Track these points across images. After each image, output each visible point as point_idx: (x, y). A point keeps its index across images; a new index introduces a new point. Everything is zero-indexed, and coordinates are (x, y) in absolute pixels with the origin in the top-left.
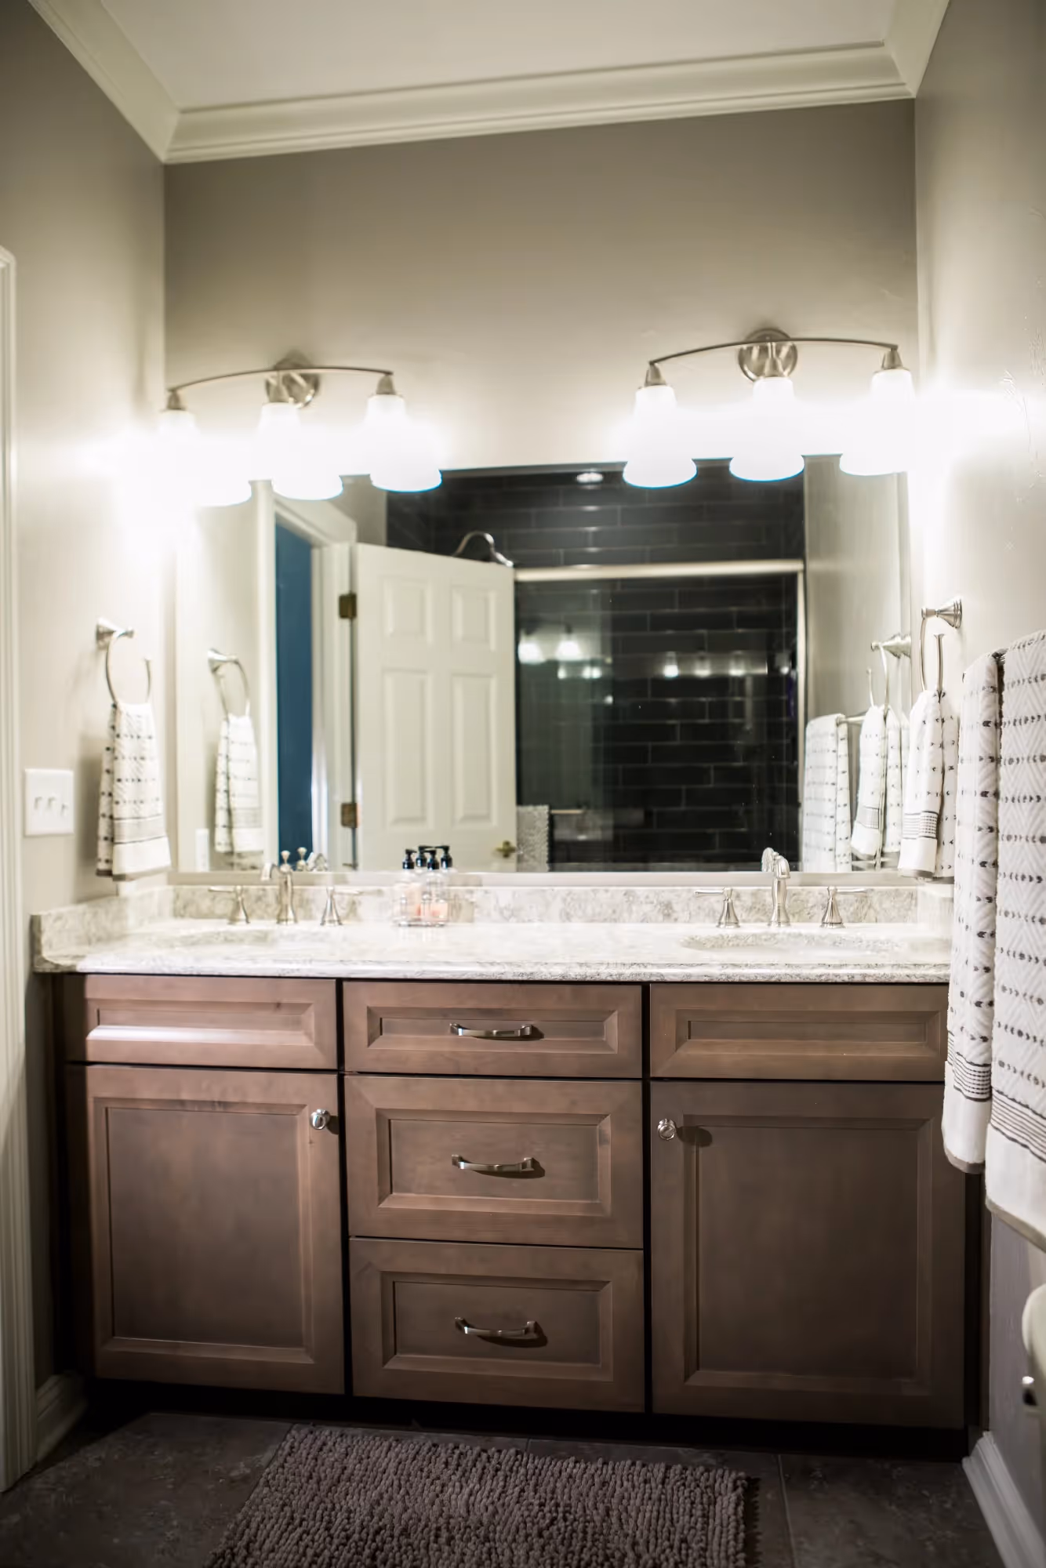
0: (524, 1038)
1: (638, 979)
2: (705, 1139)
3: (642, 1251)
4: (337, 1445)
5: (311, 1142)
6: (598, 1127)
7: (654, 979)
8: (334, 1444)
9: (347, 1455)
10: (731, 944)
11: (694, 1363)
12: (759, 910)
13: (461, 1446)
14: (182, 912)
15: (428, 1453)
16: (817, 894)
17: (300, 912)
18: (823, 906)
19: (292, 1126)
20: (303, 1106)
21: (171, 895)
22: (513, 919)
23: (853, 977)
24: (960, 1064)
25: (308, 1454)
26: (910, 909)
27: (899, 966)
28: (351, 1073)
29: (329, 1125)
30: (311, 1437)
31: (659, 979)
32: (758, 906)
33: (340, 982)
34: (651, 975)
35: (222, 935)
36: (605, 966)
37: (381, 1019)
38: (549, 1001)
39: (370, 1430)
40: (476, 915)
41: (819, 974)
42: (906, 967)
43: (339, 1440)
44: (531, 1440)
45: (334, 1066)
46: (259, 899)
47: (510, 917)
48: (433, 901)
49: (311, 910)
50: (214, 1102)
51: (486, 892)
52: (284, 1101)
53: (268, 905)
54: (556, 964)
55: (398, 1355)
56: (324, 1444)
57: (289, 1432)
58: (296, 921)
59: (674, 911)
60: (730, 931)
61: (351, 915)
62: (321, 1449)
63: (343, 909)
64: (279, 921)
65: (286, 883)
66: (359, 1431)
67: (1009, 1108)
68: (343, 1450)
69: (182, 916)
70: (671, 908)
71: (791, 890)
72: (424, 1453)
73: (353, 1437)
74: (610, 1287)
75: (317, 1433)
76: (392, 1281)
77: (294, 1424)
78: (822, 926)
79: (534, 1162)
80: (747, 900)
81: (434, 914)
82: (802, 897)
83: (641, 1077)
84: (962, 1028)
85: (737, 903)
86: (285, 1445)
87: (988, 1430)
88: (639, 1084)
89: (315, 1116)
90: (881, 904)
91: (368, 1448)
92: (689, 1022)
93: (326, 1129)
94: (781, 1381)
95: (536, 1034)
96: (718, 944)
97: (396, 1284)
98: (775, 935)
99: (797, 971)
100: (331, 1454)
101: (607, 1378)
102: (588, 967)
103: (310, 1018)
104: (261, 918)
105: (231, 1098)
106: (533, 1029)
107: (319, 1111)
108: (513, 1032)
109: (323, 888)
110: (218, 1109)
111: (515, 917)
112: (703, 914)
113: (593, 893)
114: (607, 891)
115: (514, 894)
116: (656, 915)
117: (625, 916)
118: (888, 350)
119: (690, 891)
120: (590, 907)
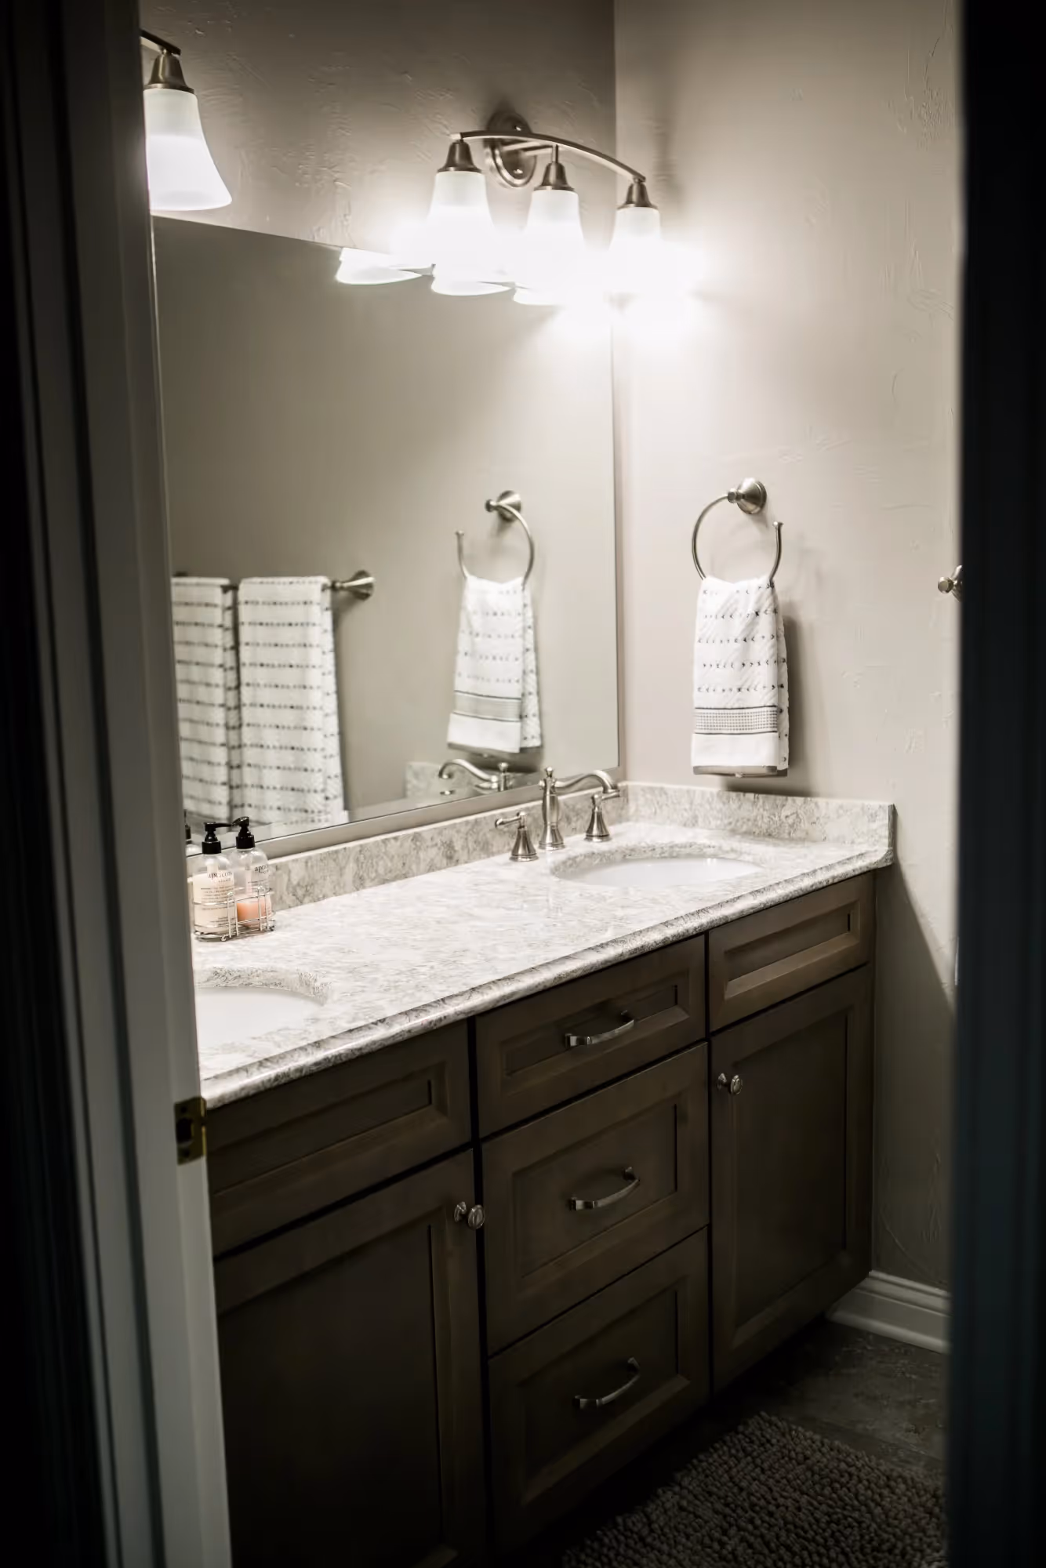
3: (707, 1228)
5: (450, 1253)
20: (440, 1209)
28: (487, 1139)
36: (682, 921)
45: (469, 1137)
54: (647, 930)
83: (705, 1036)
88: (704, 1045)
102: (671, 924)
111: (309, 895)
112: (478, 848)
113: (383, 845)
114: (396, 838)
115: (307, 862)
116: (440, 860)
117: (414, 867)
118: (634, 179)
119: (467, 823)
120: (381, 863)
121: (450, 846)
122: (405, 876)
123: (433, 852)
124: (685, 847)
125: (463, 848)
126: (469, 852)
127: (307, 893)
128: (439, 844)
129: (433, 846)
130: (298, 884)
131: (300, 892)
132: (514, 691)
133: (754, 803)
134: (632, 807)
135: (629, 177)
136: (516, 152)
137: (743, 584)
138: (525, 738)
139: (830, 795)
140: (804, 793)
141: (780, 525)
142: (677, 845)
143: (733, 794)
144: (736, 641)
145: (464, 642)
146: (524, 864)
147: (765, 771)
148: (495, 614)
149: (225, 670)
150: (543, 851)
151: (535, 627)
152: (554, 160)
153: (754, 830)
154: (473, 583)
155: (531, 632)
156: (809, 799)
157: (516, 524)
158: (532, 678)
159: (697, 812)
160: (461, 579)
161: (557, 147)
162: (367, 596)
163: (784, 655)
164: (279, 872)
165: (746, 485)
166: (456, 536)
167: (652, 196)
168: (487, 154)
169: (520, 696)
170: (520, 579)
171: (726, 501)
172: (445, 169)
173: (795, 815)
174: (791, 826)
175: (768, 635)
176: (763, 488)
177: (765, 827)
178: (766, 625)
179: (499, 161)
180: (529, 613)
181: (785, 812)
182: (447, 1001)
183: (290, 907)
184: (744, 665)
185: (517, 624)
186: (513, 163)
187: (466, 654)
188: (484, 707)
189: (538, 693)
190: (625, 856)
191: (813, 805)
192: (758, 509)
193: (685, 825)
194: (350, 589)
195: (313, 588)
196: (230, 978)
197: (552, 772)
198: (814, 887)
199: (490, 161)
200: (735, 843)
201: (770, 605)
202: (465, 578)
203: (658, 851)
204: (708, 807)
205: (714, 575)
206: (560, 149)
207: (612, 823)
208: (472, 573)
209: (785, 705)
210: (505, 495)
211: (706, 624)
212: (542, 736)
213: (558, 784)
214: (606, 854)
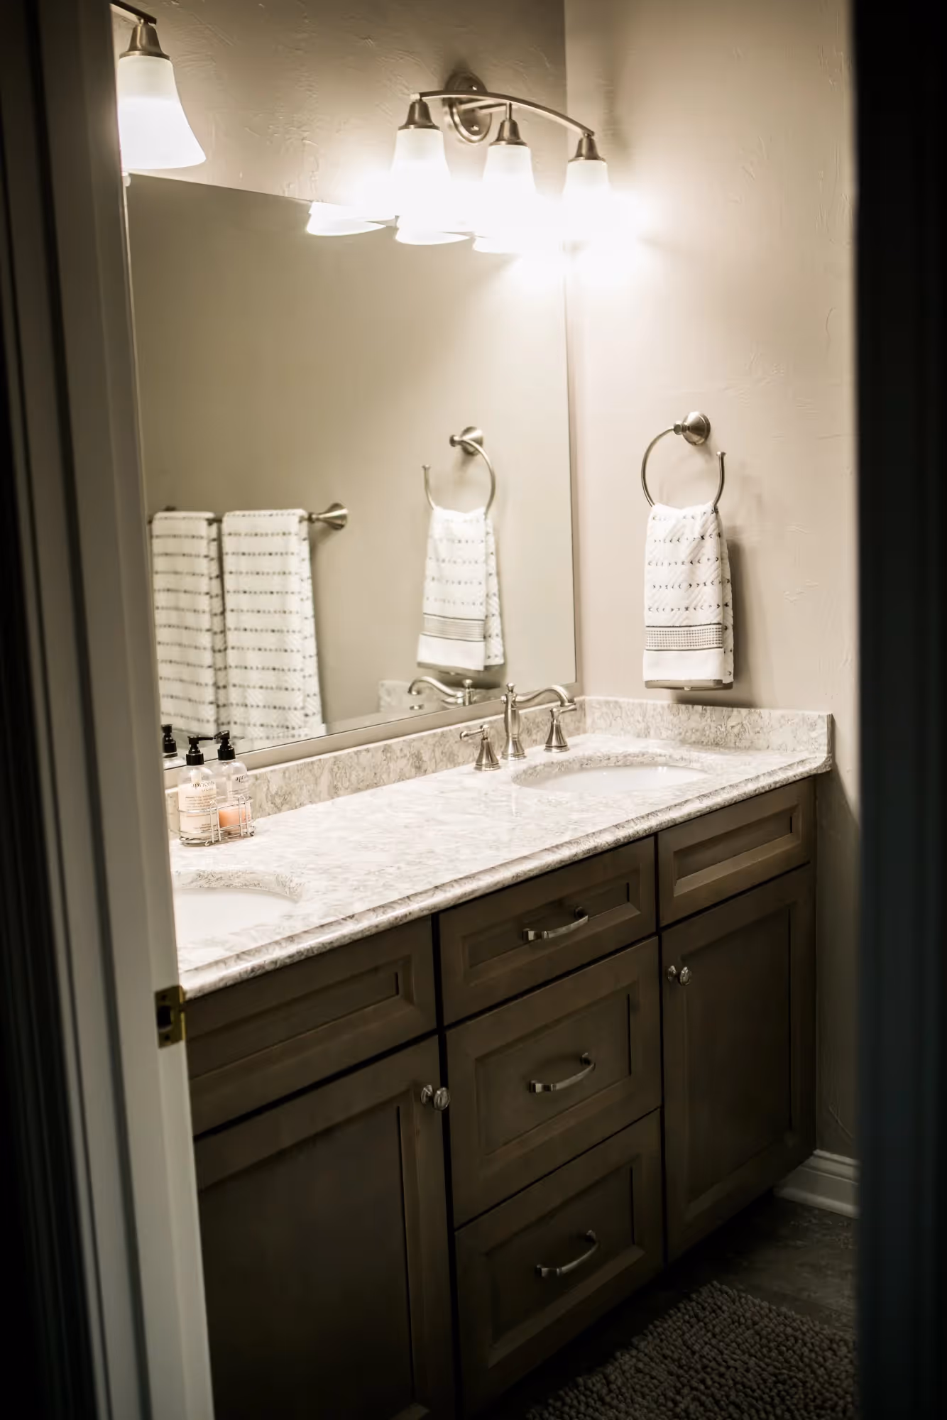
3: (660, 1110)
5: (418, 1132)
20: (407, 1092)
22: (285, 807)
28: (451, 1026)
47: (282, 805)
59: (423, 762)
70: (421, 759)
83: (656, 930)
88: (654, 939)
111: (287, 803)
112: (445, 759)
113: (356, 756)
114: (368, 750)
115: (284, 773)
116: (410, 770)
117: (384, 776)
118: (584, 134)
119: (434, 734)
120: (354, 774)
121: (418, 756)
122: (376, 785)
123: (402, 762)
124: (638, 756)
125: (430, 760)
126: (436, 762)
127: (285, 801)
128: (408, 755)
129: (402, 757)
130: (277, 793)
131: (278, 801)
132: (479, 613)
133: (702, 715)
134: (589, 721)
135: (579, 130)
136: (473, 110)
137: (688, 511)
138: (489, 657)
139: (772, 707)
140: (748, 704)
141: (723, 454)
142: (629, 755)
143: (683, 707)
144: (683, 563)
145: (431, 567)
146: (487, 773)
147: (711, 684)
148: (460, 542)
149: (211, 597)
150: (504, 761)
151: (497, 553)
152: (508, 116)
153: (703, 740)
154: (439, 513)
155: (493, 558)
156: (753, 710)
157: (478, 458)
158: (494, 601)
159: (649, 724)
160: (428, 510)
161: (510, 105)
162: (342, 526)
163: (728, 576)
164: (259, 781)
165: (691, 418)
166: (422, 471)
167: (600, 150)
168: (446, 113)
169: (483, 618)
170: (483, 509)
171: (673, 432)
172: (406, 126)
173: (740, 726)
174: (737, 735)
175: (713, 557)
176: (707, 420)
177: (712, 736)
178: (710, 548)
179: (457, 119)
180: (491, 539)
181: (732, 722)
182: (411, 898)
183: (269, 815)
184: (691, 585)
185: (479, 551)
186: (470, 121)
187: (433, 579)
188: (450, 627)
189: (501, 615)
190: (582, 765)
191: (756, 717)
192: (703, 440)
193: (639, 736)
194: (326, 521)
195: (291, 521)
196: (212, 879)
197: (513, 687)
198: (757, 792)
199: (448, 119)
200: (683, 752)
201: (714, 530)
202: (432, 509)
203: (613, 760)
204: (659, 718)
205: (661, 501)
206: (513, 107)
207: (571, 735)
208: (438, 504)
209: (730, 622)
210: (468, 430)
211: (655, 547)
212: (504, 655)
213: (519, 699)
214: (564, 764)
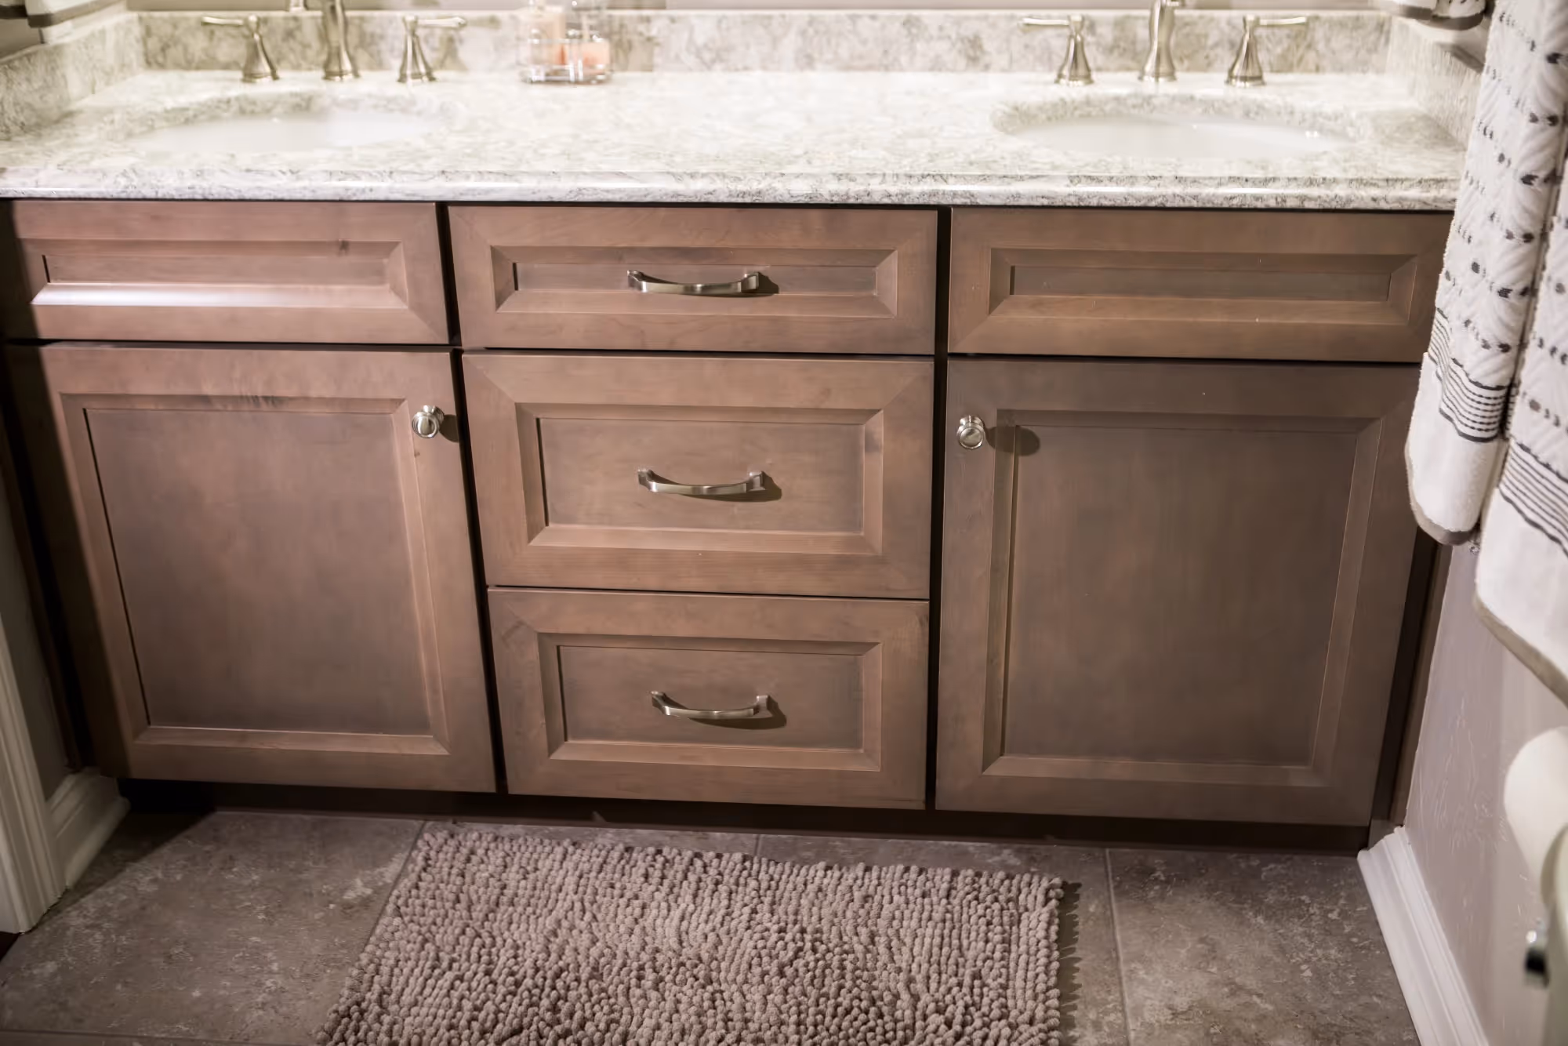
0: (748, 293)
1: (933, 201)
2: (1029, 444)
3: (928, 602)
4: (490, 853)
5: (417, 454)
6: (864, 427)
7: (958, 201)
8: (487, 850)
9: (505, 867)
10: (1077, 113)
11: (997, 744)
12: (1127, 52)
13: (666, 850)
14: (160, 59)
15: (619, 862)
16: (1223, 25)
17: (362, 57)
18: (1232, 44)
19: (383, 430)
20: (399, 402)
21: (137, 31)
22: (718, 66)
23: (1285, 201)
24: (1454, 376)
25: (451, 867)
26: (1375, 50)
27: (1361, 182)
28: (474, 351)
29: (444, 429)
30: (452, 843)
31: (968, 202)
32: (1122, 44)
33: (442, 208)
34: (955, 194)
35: (233, 102)
36: (878, 180)
37: (514, 265)
38: (789, 234)
39: (535, 827)
40: (658, 60)
41: (1229, 196)
42: (1374, 185)
43: (492, 845)
44: (762, 836)
45: (444, 339)
46: (290, 34)
47: (713, 61)
48: (586, 37)
49: (379, 52)
50: (256, 397)
51: (673, 20)
52: (369, 394)
53: (306, 46)
54: (798, 176)
55: (570, 741)
56: (473, 852)
57: (419, 835)
58: (356, 74)
59: (983, 52)
60: (1075, 90)
61: (448, 61)
62: (468, 860)
63: (434, 49)
64: (329, 76)
65: (333, 8)
66: (518, 829)
67: (1538, 477)
68: (499, 861)
69: (162, 66)
70: (980, 47)
71: (1182, 18)
72: (614, 862)
73: (511, 840)
74: (878, 651)
75: (461, 837)
76: (554, 646)
77: (426, 820)
78: (1228, 82)
79: (765, 478)
80: (1106, 33)
81: (589, 63)
82: (1199, 30)
83: (933, 353)
84: (1467, 323)
85: (1089, 39)
86: (417, 856)
87: (1402, 826)
88: (928, 366)
89: (420, 418)
90: (1328, 40)
91: (535, 856)
92: (1013, 269)
93: (439, 434)
94: (1119, 769)
95: (766, 287)
96: (1059, 114)
97: (561, 648)
98: (1150, 97)
99: (1192, 190)
100: (482, 866)
101: (872, 767)
102: (851, 180)
103: (399, 266)
104: (297, 67)
105: (281, 391)
106: (762, 278)
107: (426, 409)
108: (728, 286)
109: (399, 14)
110: (264, 406)
111: (722, 62)
112: (1031, 56)
113: (849, 22)
114: (873, 18)
116: (954, 59)
117: (904, 60)
119: (1013, 17)
120: (845, 45)
121: (975, 43)
122: (887, 68)
123: (942, 47)
125: (999, 53)
126: (1011, 57)
127: (718, 58)
128: (954, 36)
129: (940, 38)
130: (706, 46)
131: (707, 56)
142: (1320, 114)
164: (676, 25)
190: (1254, 113)
203: (1298, 117)
214: (1216, 105)
